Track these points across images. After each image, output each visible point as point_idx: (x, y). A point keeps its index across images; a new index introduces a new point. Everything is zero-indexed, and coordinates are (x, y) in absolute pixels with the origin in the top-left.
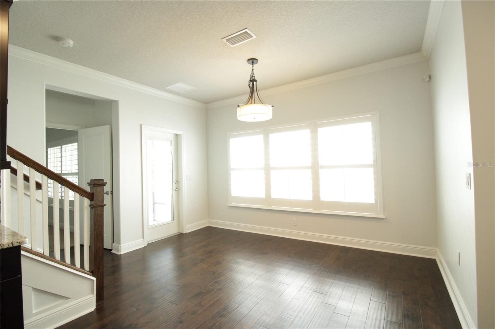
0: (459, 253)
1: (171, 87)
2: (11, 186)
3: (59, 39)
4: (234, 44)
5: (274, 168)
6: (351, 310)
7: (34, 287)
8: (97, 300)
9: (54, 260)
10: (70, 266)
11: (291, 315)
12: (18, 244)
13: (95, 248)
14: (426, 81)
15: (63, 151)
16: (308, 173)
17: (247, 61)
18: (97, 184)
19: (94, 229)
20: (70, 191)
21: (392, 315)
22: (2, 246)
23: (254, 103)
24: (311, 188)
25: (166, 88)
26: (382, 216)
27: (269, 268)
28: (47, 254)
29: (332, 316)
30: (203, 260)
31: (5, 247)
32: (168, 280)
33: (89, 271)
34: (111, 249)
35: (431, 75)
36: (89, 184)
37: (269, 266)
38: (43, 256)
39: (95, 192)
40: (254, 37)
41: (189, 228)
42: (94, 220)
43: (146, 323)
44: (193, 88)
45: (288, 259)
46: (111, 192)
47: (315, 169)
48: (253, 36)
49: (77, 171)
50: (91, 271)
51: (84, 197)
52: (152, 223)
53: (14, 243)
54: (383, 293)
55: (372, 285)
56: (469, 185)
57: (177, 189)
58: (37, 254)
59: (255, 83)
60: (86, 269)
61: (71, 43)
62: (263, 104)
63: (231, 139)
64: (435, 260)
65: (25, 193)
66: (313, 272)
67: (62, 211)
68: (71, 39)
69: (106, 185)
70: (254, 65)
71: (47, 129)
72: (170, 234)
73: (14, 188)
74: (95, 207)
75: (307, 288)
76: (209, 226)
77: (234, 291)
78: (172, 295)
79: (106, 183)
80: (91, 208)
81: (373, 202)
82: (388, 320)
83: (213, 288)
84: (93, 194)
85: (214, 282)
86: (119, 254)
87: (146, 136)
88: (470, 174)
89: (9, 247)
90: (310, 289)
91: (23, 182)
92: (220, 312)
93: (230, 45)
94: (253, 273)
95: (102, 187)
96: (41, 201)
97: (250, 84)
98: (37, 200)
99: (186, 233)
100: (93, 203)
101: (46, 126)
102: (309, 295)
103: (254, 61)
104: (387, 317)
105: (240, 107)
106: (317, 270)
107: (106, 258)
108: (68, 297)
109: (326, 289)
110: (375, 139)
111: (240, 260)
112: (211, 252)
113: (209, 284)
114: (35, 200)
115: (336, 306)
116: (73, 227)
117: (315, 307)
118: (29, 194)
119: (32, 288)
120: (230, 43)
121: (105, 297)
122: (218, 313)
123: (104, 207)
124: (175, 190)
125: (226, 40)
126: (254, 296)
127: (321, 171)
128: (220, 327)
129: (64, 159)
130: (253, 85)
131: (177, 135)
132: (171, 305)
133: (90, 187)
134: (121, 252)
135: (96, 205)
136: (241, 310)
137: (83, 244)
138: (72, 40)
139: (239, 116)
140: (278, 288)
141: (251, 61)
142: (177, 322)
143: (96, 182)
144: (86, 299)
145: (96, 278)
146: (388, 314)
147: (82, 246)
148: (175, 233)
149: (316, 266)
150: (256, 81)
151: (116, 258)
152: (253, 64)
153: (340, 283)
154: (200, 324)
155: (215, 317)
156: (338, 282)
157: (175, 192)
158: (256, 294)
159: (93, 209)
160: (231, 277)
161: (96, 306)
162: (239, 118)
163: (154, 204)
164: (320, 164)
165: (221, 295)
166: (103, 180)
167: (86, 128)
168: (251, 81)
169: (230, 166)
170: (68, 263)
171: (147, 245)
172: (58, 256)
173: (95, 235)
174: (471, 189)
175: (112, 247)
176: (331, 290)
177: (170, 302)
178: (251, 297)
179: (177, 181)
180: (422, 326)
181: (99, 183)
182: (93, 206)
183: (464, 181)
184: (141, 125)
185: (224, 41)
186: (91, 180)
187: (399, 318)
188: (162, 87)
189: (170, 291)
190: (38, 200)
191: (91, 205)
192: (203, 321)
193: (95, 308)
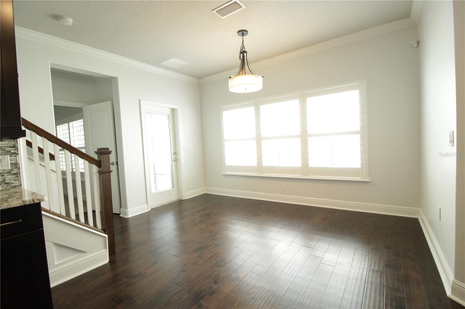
0: (440, 209)
1: (165, 63)
2: (28, 158)
3: (60, 18)
4: (225, 16)
5: (265, 138)
6: (336, 261)
7: (55, 242)
8: (110, 255)
9: (70, 219)
10: (84, 224)
11: (281, 265)
12: (38, 201)
13: (105, 209)
14: (414, 46)
15: (70, 127)
16: (298, 142)
17: (237, 33)
18: (103, 152)
19: (104, 192)
20: (80, 158)
21: (375, 265)
22: (25, 202)
23: (245, 74)
24: (299, 155)
25: (161, 64)
26: (367, 180)
27: (261, 227)
28: (64, 213)
29: (318, 266)
30: (201, 221)
31: (28, 203)
32: (171, 238)
33: (101, 229)
34: (119, 213)
35: (419, 41)
36: (96, 153)
37: (262, 226)
38: (61, 215)
39: (102, 160)
40: (244, 7)
41: (188, 195)
42: (103, 185)
43: (153, 272)
44: (186, 63)
45: (279, 220)
46: (116, 162)
47: (304, 137)
48: (242, 6)
49: (84, 146)
50: (103, 230)
51: (93, 165)
52: (153, 190)
53: (34, 200)
54: (367, 247)
55: (356, 240)
56: (451, 142)
57: (175, 159)
58: (55, 214)
59: (245, 54)
60: (99, 228)
61: (70, 21)
62: (253, 74)
63: (224, 112)
64: (417, 219)
65: (41, 163)
66: (301, 230)
67: (74, 182)
68: (70, 17)
69: (111, 153)
70: (245, 37)
71: (56, 107)
72: (171, 201)
73: (30, 159)
74: (103, 173)
75: (295, 243)
76: (206, 193)
77: (230, 246)
78: (175, 249)
79: (111, 151)
80: (100, 174)
81: (359, 166)
82: (371, 269)
83: (212, 244)
84: (100, 161)
85: (212, 239)
86: (126, 217)
87: (145, 111)
88: (453, 132)
89: (30, 203)
90: (299, 244)
91: (38, 154)
92: (218, 263)
93: (220, 16)
94: (247, 231)
95: (108, 155)
96: (55, 171)
97: (240, 56)
98: (51, 170)
99: (186, 200)
100: (101, 169)
101: (54, 104)
102: (298, 249)
103: (244, 32)
104: (370, 266)
105: (231, 78)
106: (306, 228)
107: (116, 221)
108: (85, 251)
109: (314, 244)
110: (362, 107)
111: (234, 221)
112: (208, 215)
113: (208, 240)
114: (50, 170)
115: (323, 258)
116: (85, 196)
117: (304, 259)
118: (44, 165)
119: (52, 243)
120: (220, 15)
121: (116, 252)
122: (216, 263)
123: (111, 173)
124: (174, 161)
125: (216, 11)
126: (249, 250)
127: (310, 139)
128: (218, 275)
129: (72, 135)
130: (243, 56)
131: (173, 110)
132: (174, 257)
133: (97, 155)
134: (128, 215)
135: (103, 171)
136: (236, 261)
137: (94, 210)
138: (71, 19)
139: (231, 87)
140: (270, 243)
141: (241, 33)
142: (181, 271)
143: (102, 150)
144: (100, 253)
145: (107, 235)
146: (370, 264)
147: (94, 212)
148: (175, 199)
149: (305, 225)
150: (246, 52)
151: (125, 221)
152: (243, 36)
153: (327, 239)
154: (200, 273)
155: (214, 267)
156: (325, 238)
157: (173, 162)
158: (250, 248)
159: (101, 175)
160: (226, 235)
161: (109, 259)
162: (231, 90)
163: (155, 174)
164: (309, 133)
165: (219, 250)
166: (108, 149)
167: (89, 105)
168: (241, 53)
169: (224, 138)
170: (82, 222)
171: (150, 210)
172: (73, 217)
173: (104, 197)
174: (453, 146)
175: (120, 212)
176: (318, 245)
177: (174, 255)
178: (245, 251)
179: (175, 153)
180: (403, 274)
181: (105, 151)
182: (101, 172)
183: (448, 139)
184: (140, 100)
185: (215, 13)
186: (98, 149)
187: (381, 267)
188: (157, 63)
189: (173, 246)
190: (53, 170)
191: (99, 172)
192: (203, 271)
193: (109, 261)
